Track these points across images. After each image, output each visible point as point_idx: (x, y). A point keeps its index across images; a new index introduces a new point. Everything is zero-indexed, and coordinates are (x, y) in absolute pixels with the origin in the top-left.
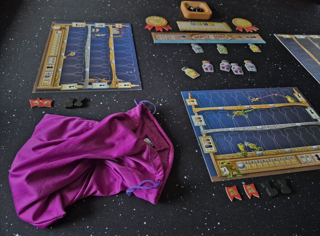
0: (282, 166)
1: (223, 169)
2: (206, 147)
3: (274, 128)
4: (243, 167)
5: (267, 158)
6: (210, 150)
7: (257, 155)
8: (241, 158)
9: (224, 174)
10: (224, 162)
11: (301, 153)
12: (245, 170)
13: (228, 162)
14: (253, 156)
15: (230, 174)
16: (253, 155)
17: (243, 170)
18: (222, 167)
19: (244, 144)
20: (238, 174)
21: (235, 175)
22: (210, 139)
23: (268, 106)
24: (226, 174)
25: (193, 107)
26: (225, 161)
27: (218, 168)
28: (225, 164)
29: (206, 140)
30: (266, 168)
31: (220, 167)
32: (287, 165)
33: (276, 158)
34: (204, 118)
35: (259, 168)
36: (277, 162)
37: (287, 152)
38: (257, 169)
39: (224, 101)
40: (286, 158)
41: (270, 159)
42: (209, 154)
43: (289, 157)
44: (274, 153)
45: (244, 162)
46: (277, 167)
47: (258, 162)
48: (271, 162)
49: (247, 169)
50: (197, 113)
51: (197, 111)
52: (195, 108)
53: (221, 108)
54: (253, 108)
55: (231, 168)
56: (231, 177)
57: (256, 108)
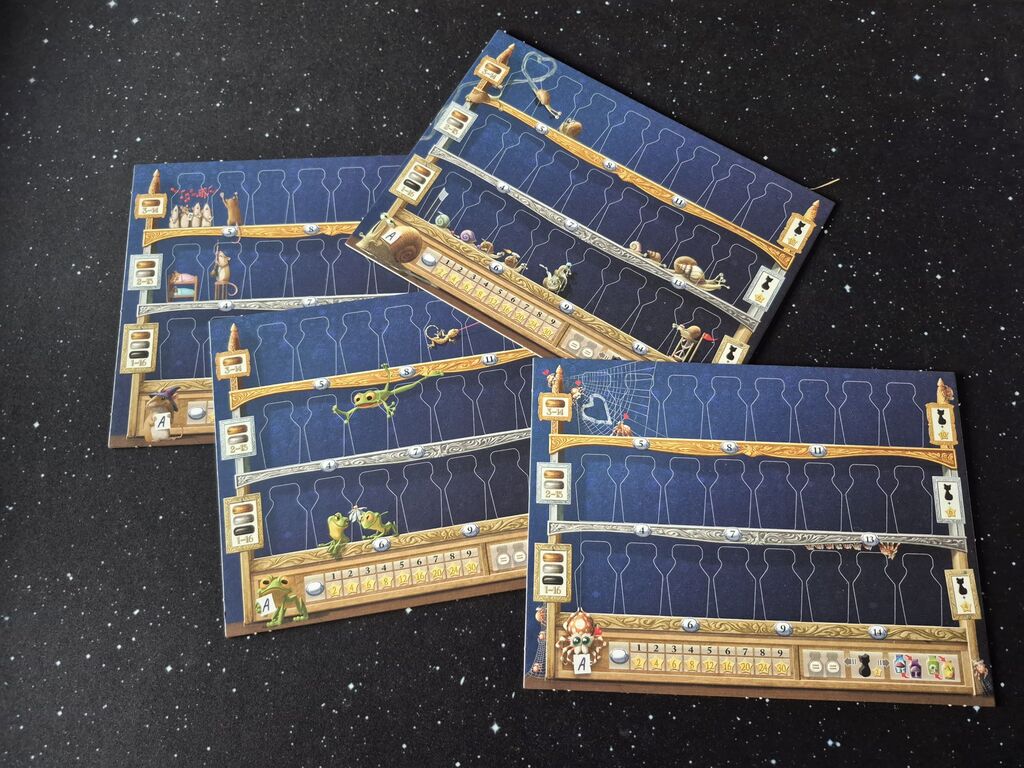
0: (429, 583)
1: (261, 601)
2: (236, 534)
3: (460, 452)
4: (319, 592)
5: (397, 559)
6: (243, 543)
7: (373, 551)
8: (323, 563)
9: (263, 614)
10: (273, 579)
11: (506, 536)
12: (321, 601)
13: (283, 578)
14: (359, 556)
15: (276, 617)
16: (361, 551)
17: (317, 602)
18: (261, 596)
19: (348, 516)
20: (298, 613)
21: (291, 618)
22: (254, 503)
23: (477, 361)
24: (266, 616)
25: (234, 383)
26: (275, 575)
27: (249, 598)
28: (273, 584)
29: (242, 508)
30: (382, 591)
32: (446, 580)
33: (422, 559)
34: (258, 426)
35: (363, 591)
36: (420, 571)
37: (464, 534)
38: (356, 595)
39: (339, 349)
40: (452, 556)
41: (406, 562)
42: (237, 555)
43: (464, 551)
44: (424, 542)
45: (329, 575)
46: (416, 585)
47: (367, 575)
48: (402, 573)
49: (329, 597)
50: (239, 409)
51: (242, 399)
52: (239, 389)
53: (322, 381)
54: (425, 374)
55: (286, 596)
56: (279, 622)
57: (432, 374)
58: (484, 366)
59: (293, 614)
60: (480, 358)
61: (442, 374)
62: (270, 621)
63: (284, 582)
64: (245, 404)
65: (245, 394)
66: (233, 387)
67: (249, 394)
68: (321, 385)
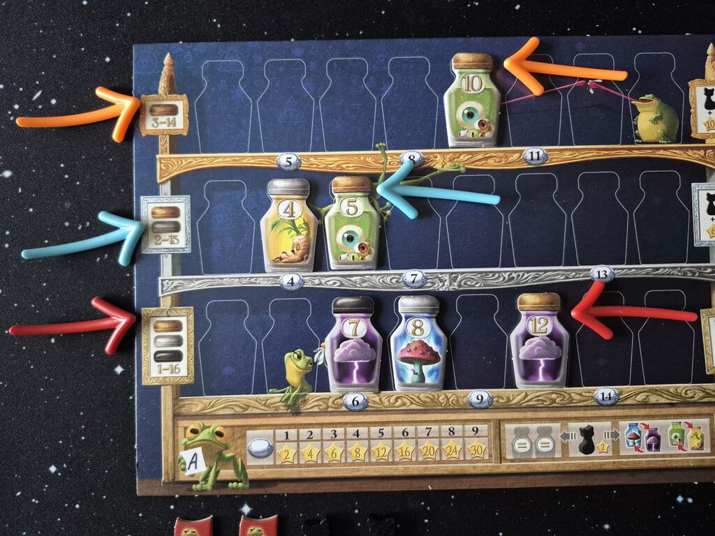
0: (417, 462)
1: (187, 455)
2: (157, 360)
3: (477, 287)
4: (266, 454)
5: (375, 424)
6: (166, 374)
7: (344, 409)
8: (274, 415)
9: (188, 473)
10: (205, 428)
11: (529, 415)
12: (268, 467)
13: (218, 429)
14: (324, 413)
15: (206, 479)
16: (328, 407)
17: (262, 467)
18: (187, 448)
19: (313, 355)
20: (235, 478)
21: (225, 483)
22: (183, 320)
23: (516, 156)
24: (192, 476)
25: (164, 144)
26: (207, 423)
27: (171, 448)
28: (204, 435)
29: (166, 326)
30: (353, 464)
31: (181, 447)
32: (441, 462)
33: (410, 429)
34: (195, 210)
35: (326, 461)
36: (406, 446)
37: (471, 404)
38: (316, 465)
39: (317, 111)
40: (452, 431)
41: (387, 429)
42: (158, 388)
43: (469, 427)
44: (413, 407)
45: (281, 433)
46: (397, 463)
47: (332, 440)
48: (380, 444)
49: (278, 463)
50: (169, 183)
51: (174, 169)
52: (171, 152)
53: (290, 158)
54: (438, 166)
55: (220, 454)
56: (209, 486)
57: (448, 167)
58: (526, 166)
59: (229, 478)
60: (521, 152)
61: (462, 169)
62: (197, 483)
63: (219, 434)
64: (178, 176)
65: (178, 162)
66: (163, 148)
67: (184, 163)
68: (288, 163)
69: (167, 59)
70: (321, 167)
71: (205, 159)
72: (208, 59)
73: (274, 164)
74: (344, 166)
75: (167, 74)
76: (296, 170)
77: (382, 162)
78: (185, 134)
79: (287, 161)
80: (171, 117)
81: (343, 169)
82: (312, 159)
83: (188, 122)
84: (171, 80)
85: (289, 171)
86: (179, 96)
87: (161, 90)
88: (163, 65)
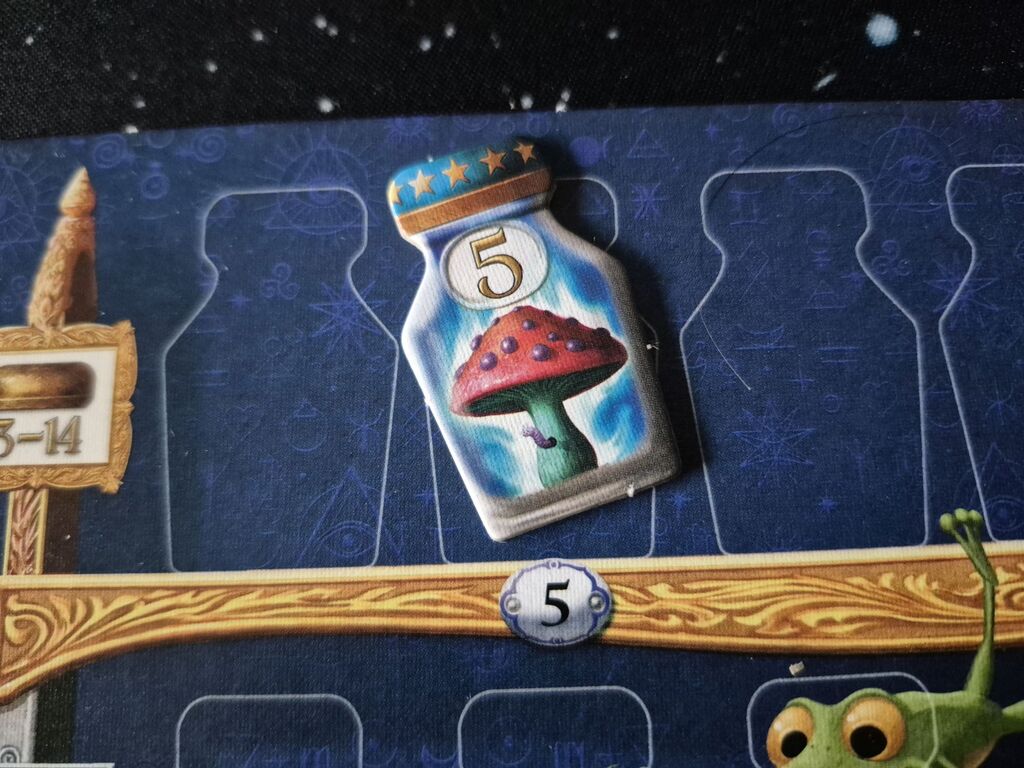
25: (25, 527)
50: (31, 700)
51: (57, 637)
52: (49, 568)
53: (563, 586)
64: (71, 671)
65: (73, 610)
66: (18, 547)
67: (99, 613)
68: (554, 612)
69: (75, 191)
70: (701, 624)
71: (186, 598)
72: (231, 184)
73: (487, 614)
74: (811, 619)
75: (69, 245)
76: (593, 644)
77: (973, 592)
78: (112, 485)
79: (549, 601)
80: (64, 416)
81: (804, 631)
82: (661, 590)
83: (127, 433)
84: (80, 267)
85: (560, 650)
86: (101, 331)
87: (37, 309)
88: (55, 213)
